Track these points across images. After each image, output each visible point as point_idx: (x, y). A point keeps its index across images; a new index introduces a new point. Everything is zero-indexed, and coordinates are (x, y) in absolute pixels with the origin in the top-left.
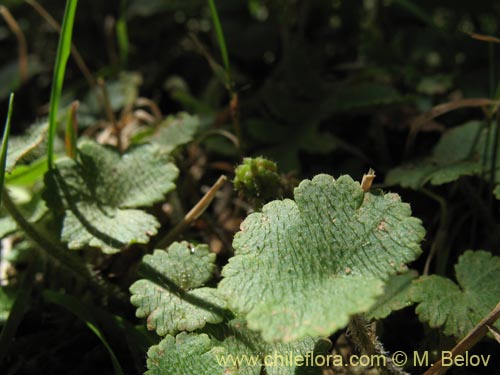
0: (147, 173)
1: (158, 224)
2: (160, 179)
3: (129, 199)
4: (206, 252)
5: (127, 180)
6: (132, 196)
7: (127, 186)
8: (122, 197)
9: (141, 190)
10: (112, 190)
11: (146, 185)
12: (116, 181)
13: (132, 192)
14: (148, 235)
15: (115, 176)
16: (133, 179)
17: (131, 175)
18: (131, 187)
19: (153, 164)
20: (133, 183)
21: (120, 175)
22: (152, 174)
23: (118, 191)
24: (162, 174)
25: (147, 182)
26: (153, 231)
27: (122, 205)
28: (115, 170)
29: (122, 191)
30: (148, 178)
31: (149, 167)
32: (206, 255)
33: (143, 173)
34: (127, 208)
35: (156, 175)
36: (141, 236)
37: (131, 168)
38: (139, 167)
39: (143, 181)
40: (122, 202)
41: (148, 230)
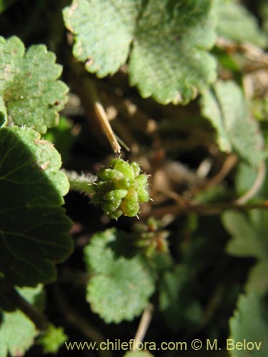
0: (171, 72)
1: (102, 74)
2: (160, 86)
3: (145, 51)
5: (165, 50)
6: (146, 55)
8: (146, 44)
10: (156, 33)
11: (156, 70)
12: (166, 39)
13: (151, 55)
14: (87, 60)
15: (171, 38)
16: (167, 57)
18: (157, 55)
19: (182, 81)
20: (162, 58)
21: (173, 43)
22: (169, 77)
23: (154, 40)
24: (166, 87)
25: (160, 71)
26: (91, 67)
27: (136, 43)
28: (179, 38)
29: (154, 45)
30: (166, 72)
32: (45, 123)
34: (132, 46)
35: (168, 82)
36: (85, 52)
39: (162, 68)
40: (140, 44)
41: (94, 62)
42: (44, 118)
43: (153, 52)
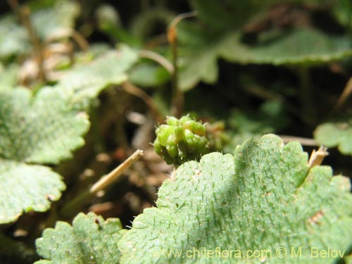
0: (57, 124)
1: (62, 186)
2: (70, 132)
3: (36, 151)
4: (118, 228)
5: (35, 131)
6: (40, 149)
7: (34, 138)
8: (29, 150)
9: (50, 143)
10: (18, 141)
11: (55, 138)
12: (24, 131)
13: (40, 144)
14: (49, 199)
15: (23, 126)
16: (42, 129)
17: (40, 124)
18: (40, 139)
19: (65, 113)
20: (42, 134)
21: (28, 125)
22: (62, 125)
23: (25, 143)
24: (72, 126)
25: (56, 134)
26: (56, 196)
27: (28, 160)
28: (23, 119)
29: (30, 143)
30: (57, 129)
31: (60, 117)
33: (53, 122)
34: (33, 163)
35: (66, 125)
36: (41, 201)
37: (41, 117)
38: (49, 115)
39: (52, 133)
40: (29, 155)
41: (51, 193)
42: (113, 233)
43: (37, 143)
